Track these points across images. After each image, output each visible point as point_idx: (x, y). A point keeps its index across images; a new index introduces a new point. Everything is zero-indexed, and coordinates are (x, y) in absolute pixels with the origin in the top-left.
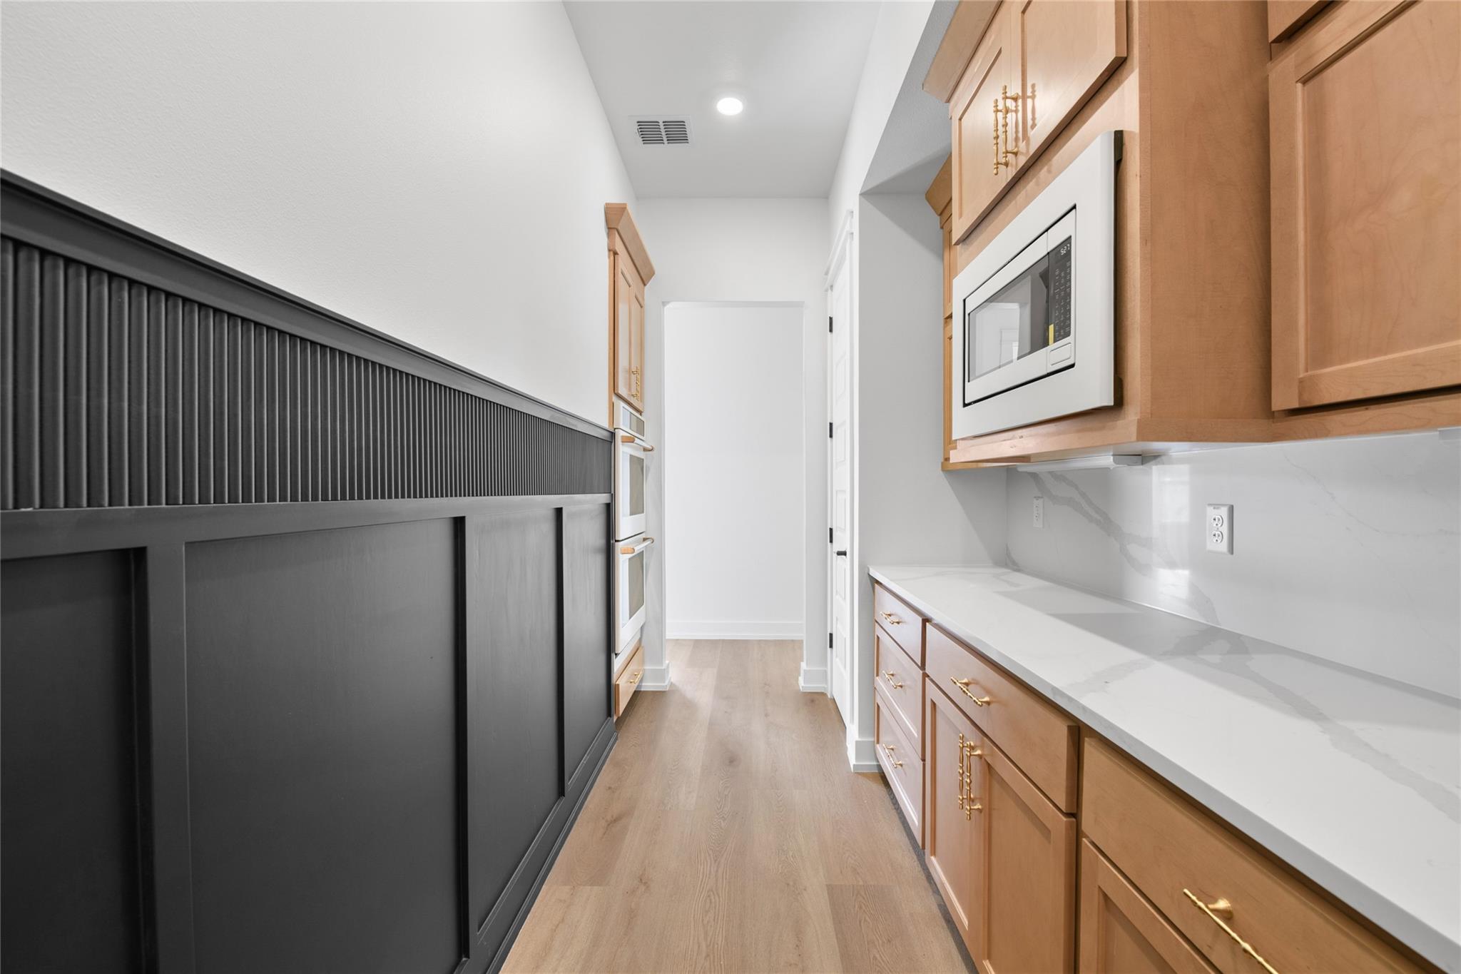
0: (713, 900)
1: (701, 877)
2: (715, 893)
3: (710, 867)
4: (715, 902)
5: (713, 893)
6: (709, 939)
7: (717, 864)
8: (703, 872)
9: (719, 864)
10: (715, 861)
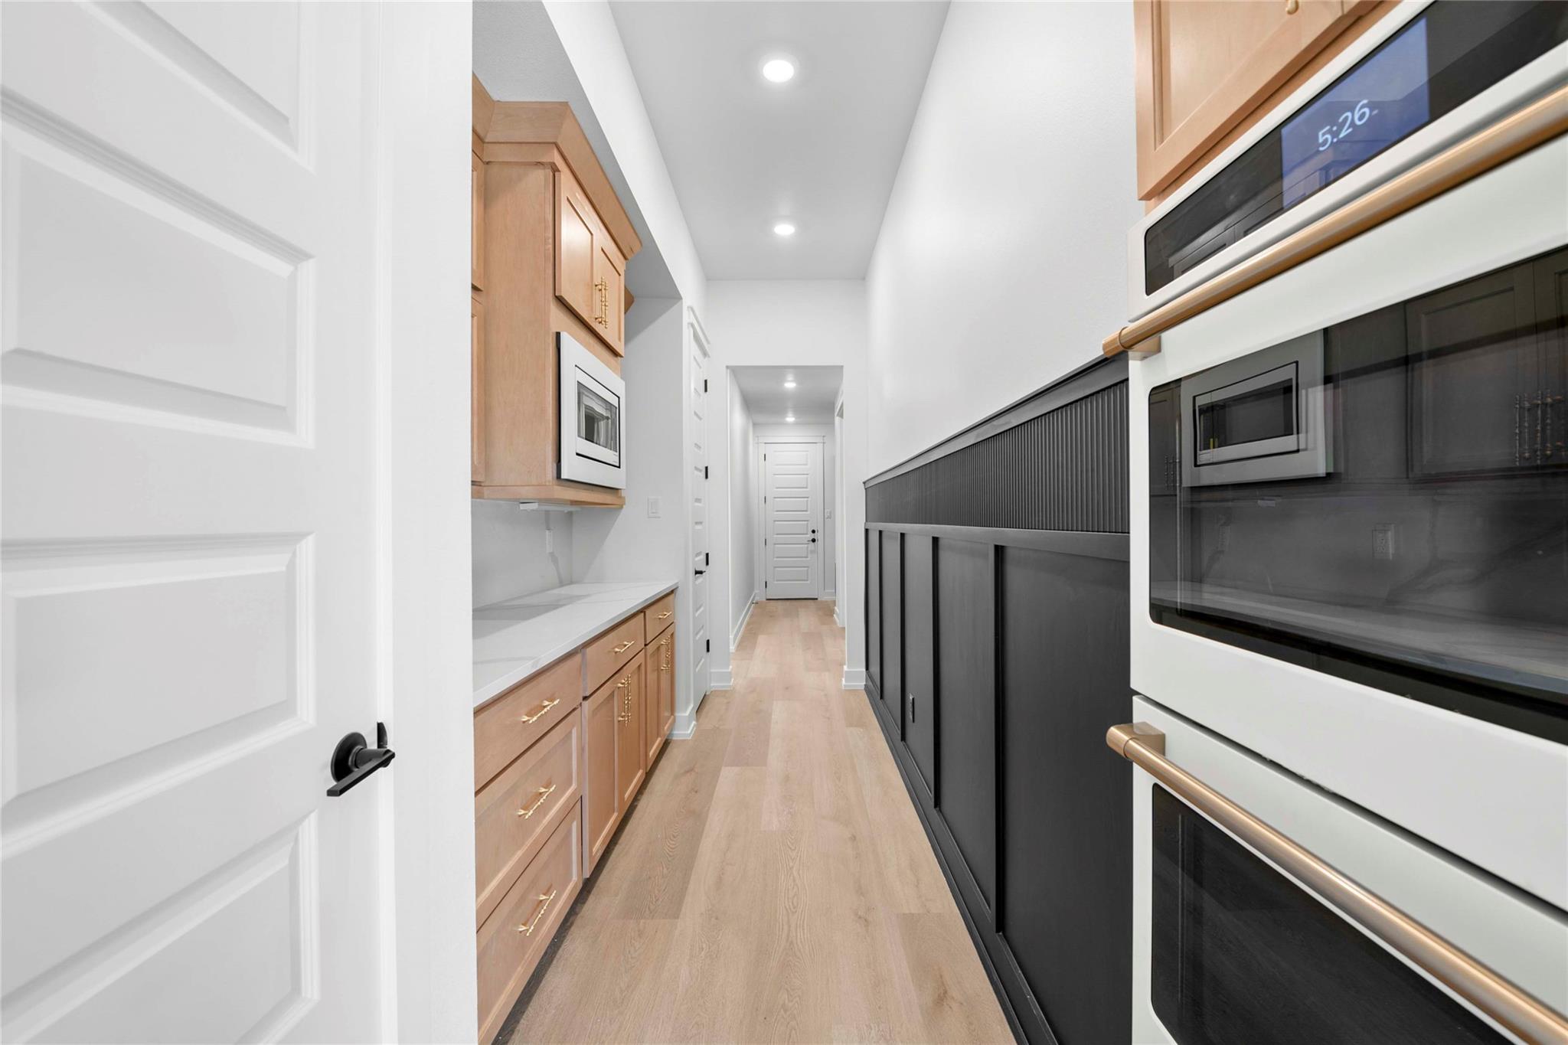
0: (791, 904)
1: (805, 925)
2: (789, 910)
3: (797, 936)
4: (788, 902)
5: (790, 909)
6: (792, 878)
7: (790, 939)
8: (803, 929)
9: (787, 940)
10: (792, 943)
